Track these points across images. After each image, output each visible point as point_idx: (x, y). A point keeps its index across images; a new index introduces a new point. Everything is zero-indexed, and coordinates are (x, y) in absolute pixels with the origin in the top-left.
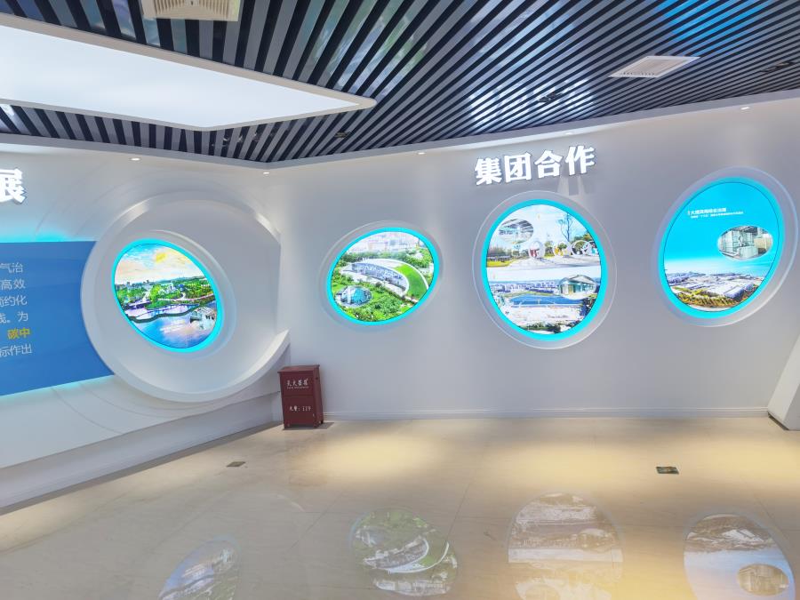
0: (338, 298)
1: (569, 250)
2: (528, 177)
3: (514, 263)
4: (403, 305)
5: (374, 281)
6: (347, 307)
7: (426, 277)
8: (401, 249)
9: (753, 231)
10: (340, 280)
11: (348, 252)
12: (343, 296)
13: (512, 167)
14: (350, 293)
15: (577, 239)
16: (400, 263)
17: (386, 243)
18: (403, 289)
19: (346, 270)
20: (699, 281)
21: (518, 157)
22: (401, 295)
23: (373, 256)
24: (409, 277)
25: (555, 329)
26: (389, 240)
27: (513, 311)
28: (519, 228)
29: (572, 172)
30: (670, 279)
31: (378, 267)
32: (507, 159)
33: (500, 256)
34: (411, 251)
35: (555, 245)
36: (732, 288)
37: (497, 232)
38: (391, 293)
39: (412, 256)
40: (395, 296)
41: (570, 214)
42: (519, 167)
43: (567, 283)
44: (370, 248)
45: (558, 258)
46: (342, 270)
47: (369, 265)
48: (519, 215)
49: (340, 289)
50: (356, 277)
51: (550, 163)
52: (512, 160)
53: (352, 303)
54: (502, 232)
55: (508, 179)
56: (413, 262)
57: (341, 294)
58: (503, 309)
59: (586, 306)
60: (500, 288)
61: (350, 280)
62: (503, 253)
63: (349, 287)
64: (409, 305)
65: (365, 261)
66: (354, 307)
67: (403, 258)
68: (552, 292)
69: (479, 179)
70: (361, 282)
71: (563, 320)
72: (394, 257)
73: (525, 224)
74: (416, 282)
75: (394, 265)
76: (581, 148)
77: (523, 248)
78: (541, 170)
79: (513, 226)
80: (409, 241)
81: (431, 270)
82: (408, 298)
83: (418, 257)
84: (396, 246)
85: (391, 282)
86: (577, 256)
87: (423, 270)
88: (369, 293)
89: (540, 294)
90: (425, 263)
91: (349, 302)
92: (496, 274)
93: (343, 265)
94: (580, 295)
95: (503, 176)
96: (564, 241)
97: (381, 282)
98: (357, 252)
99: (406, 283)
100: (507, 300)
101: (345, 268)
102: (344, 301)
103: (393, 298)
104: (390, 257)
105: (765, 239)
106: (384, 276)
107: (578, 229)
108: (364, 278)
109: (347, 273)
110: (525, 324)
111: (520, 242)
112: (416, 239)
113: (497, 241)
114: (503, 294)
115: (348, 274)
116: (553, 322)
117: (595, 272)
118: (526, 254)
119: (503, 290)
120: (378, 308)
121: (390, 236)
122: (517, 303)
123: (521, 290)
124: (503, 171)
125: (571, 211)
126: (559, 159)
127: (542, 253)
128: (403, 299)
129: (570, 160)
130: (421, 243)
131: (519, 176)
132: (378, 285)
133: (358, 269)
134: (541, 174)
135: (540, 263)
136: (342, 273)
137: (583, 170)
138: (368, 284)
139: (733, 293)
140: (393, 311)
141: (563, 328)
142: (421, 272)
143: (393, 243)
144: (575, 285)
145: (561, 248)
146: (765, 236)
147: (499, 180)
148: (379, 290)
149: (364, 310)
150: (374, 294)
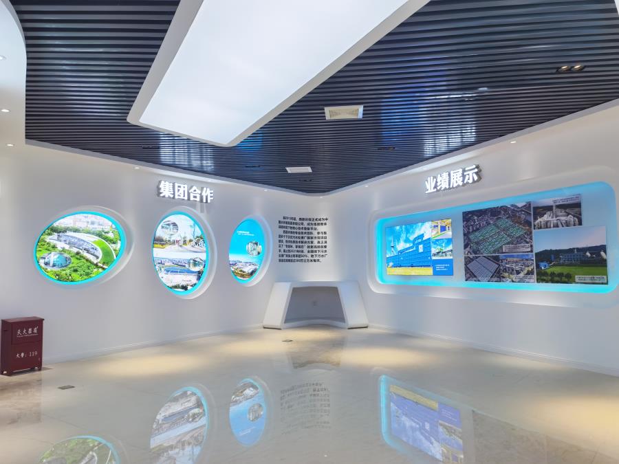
0: (42, 262)
1: (193, 243)
2: (186, 198)
3: (168, 247)
4: (96, 270)
5: (75, 250)
6: (49, 270)
7: (115, 250)
8: (99, 229)
9: (256, 244)
10: (46, 247)
11: (55, 225)
12: (46, 260)
13: (179, 190)
14: (53, 257)
15: (197, 237)
16: (97, 238)
17: (88, 222)
18: (97, 257)
19: (51, 239)
20: (239, 265)
21: (182, 186)
22: (95, 262)
23: (76, 231)
24: (103, 249)
25: (185, 288)
26: (90, 221)
27: (165, 276)
28: (171, 226)
29: (204, 201)
30: (231, 263)
31: (79, 240)
32: (176, 185)
33: (160, 241)
34: (106, 230)
35: (188, 239)
36: (248, 269)
37: (160, 227)
38: (87, 260)
39: (107, 235)
40: (90, 262)
41: (196, 223)
42: (181, 193)
43: (192, 261)
44: (75, 223)
45: (188, 246)
46: (48, 239)
47: (72, 237)
48: (172, 219)
49: (44, 253)
50: (60, 245)
51: (196, 192)
52: (179, 187)
53: (54, 266)
54: (163, 227)
55: (176, 197)
56: (106, 239)
57: (45, 258)
58: (160, 275)
59: (199, 274)
60: (160, 262)
61: (54, 247)
62: (162, 240)
63: (53, 253)
64: (100, 270)
65: (69, 233)
66: (55, 269)
67: (99, 235)
68: (184, 266)
69: (161, 193)
70: (64, 250)
71: (189, 283)
72: (93, 234)
73: (175, 224)
74: (107, 254)
75: (92, 239)
76: (208, 189)
77: (173, 238)
78: (192, 195)
79: (168, 225)
80: (105, 224)
81: (118, 245)
82: (100, 265)
83: (111, 235)
84: (96, 226)
85: (88, 251)
86: (197, 246)
87: (113, 245)
88: (70, 259)
89: (179, 268)
90: (115, 240)
91: (51, 265)
92: (158, 252)
93: (49, 234)
94: (197, 269)
95: (174, 194)
96: (192, 238)
97: (80, 251)
98: (63, 226)
99: (100, 253)
100: (163, 269)
101: (50, 237)
102: (46, 264)
103: (89, 264)
104: (89, 233)
105: (260, 248)
106: (84, 247)
107: (198, 232)
108: (67, 247)
109: (52, 241)
110: (170, 285)
111: (171, 235)
112: (110, 223)
113: (160, 232)
114: (161, 265)
115: (53, 242)
116: (184, 284)
117: (203, 256)
118: (174, 243)
119: (161, 263)
120: (76, 271)
121: (91, 218)
122: (168, 271)
123: (170, 264)
124: (174, 192)
125: (197, 221)
126: (200, 192)
127: (181, 243)
128: (96, 265)
129: (204, 194)
130: (114, 226)
131: (182, 197)
132: (78, 253)
133: (61, 239)
134: (192, 198)
135: (180, 248)
136: (48, 241)
137: (209, 201)
138: (69, 252)
139: (250, 271)
140: (88, 274)
141: (189, 288)
142: (112, 247)
143: (93, 223)
144: (195, 263)
145: (191, 241)
146: (260, 247)
147: (172, 196)
148: (78, 257)
149: (64, 272)
150: (73, 260)
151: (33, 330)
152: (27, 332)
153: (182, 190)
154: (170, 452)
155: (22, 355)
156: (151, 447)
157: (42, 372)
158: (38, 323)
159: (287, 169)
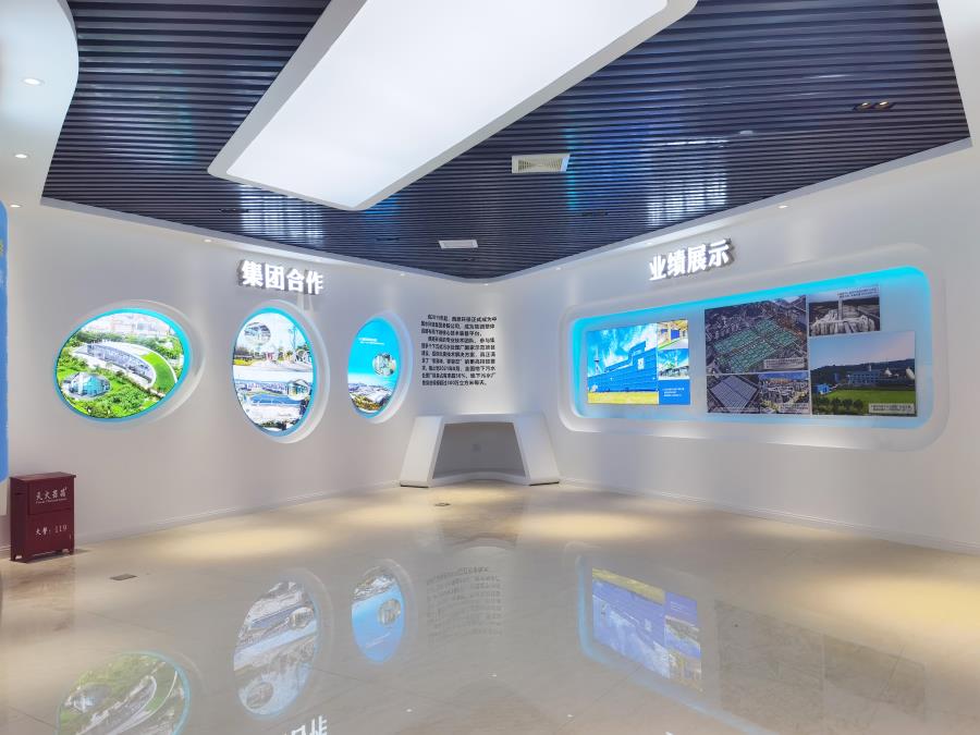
0: (66, 388)
1: (293, 357)
2: (282, 288)
3: (255, 363)
4: (147, 399)
5: (115, 369)
6: (77, 400)
7: (175, 369)
8: (150, 336)
9: (388, 357)
10: (71, 364)
11: (84, 330)
12: (73, 385)
13: (271, 275)
14: (82, 381)
15: (300, 348)
16: (147, 351)
17: (133, 326)
18: (149, 380)
19: (79, 352)
20: (363, 390)
21: (276, 268)
22: (146, 388)
23: (116, 339)
24: (157, 368)
25: (282, 426)
26: (136, 323)
27: (252, 408)
28: (260, 331)
29: (310, 291)
30: (350, 387)
31: (122, 353)
32: (267, 267)
33: (242, 355)
34: (161, 338)
35: (285, 352)
36: (376, 397)
37: (243, 332)
38: (134, 385)
39: (162, 345)
40: (139, 387)
41: (296, 326)
42: (275, 279)
43: (291, 385)
44: (113, 328)
45: (286, 362)
46: (74, 351)
47: (110, 348)
48: (261, 319)
49: (69, 375)
50: (92, 362)
51: (296, 279)
52: (272, 270)
53: (84, 393)
54: (247, 333)
55: (268, 286)
56: (162, 352)
57: (69, 382)
58: (245, 407)
59: (304, 406)
60: (244, 386)
61: (83, 365)
62: (247, 353)
63: (82, 374)
64: (154, 400)
65: (105, 343)
66: (86, 399)
67: (152, 346)
68: (281, 393)
69: (244, 280)
70: (98, 369)
71: (288, 418)
72: (141, 343)
73: (265, 329)
74: (164, 374)
75: (140, 352)
76: (316, 274)
77: (263, 350)
78: (291, 283)
79: (256, 329)
80: (158, 327)
81: (180, 362)
82: (154, 391)
83: (168, 346)
84: (145, 331)
85: (135, 371)
86: (298, 362)
87: (173, 361)
88: (107, 383)
89: (273, 395)
90: (175, 353)
91: (80, 391)
92: (241, 372)
93: (76, 345)
94: (300, 397)
95: (264, 281)
96: (291, 349)
97: (124, 371)
98: (96, 331)
99: (153, 375)
100: (248, 398)
101: (77, 349)
102: (73, 391)
103: (136, 390)
104: (136, 342)
105: (393, 364)
106: (129, 364)
107: (301, 341)
108: (103, 364)
109: (79, 355)
110: (260, 422)
111: (260, 344)
112: (167, 327)
113: (243, 341)
114: (246, 392)
115: (82, 357)
116: (281, 420)
117: (309, 377)
118: (264, 357)
119: (245, 388)
120: (117, 401)
121: (138, 319)
122: (256, 401)
123: (259, 389)
124: (264, 277)
125: (299, 324)
126: (303, 278)
127: (275, 357)
128: (148, 392)
129: (309, 282)
130: (173, 332)
131: (276, 286)
132: (119, 374)
133: (95, 352)
134: (291, 288)
135: (274, 366)
136: (74, 355)
137: (317, 292)
138: (107, 373)
139: (379, 400)
140: (135, 406)
141: (289, 426)
142: (170, 363)
143: (141, 327)
144: (297, 388)
145: (289, 354)
146: (394, 361)
147: (261, 284)
148: (121, 380)
149: (99, 404)
150: (113, 384)
151: (59, 493)
152: (51, 495)
153: (275, 274)
154: (263, 677)
155: (45, 530)
156: (236, 669)
157: (76, 557)
158: (67, 482)
159: (441, 242)
